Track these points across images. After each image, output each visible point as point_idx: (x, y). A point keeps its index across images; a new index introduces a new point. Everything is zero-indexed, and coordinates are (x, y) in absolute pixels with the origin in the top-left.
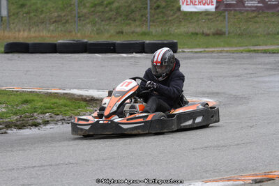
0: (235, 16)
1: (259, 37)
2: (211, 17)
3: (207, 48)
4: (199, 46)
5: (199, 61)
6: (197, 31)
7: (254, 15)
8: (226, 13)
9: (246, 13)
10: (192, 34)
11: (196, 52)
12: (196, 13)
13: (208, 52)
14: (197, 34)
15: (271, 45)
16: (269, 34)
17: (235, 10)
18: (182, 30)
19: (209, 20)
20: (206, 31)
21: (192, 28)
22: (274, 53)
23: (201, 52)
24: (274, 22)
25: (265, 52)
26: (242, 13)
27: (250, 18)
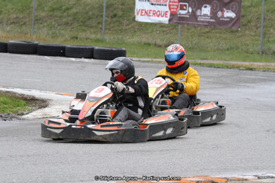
0: (188, 29)
1: (209, 51)
2: (164, 29)
3: (156, 58)
4: (148, 56)
5: (145, 70)
6: (150, 41)
7: (207, 30)
8: (180, 26)
9: (199, 28)
10: (145, 44)
11: (144, 62)
12: (151, 24)
13: (155, 62)
14: (149, 44)
15: (219, 59)
16: (218, 49)
17: (188, 24)
18: (136, 39)
19: (163, 31)
20: (159, 42)
21: (145, 38)
22: (219, 67)
23: (148, 62)
24: (225, 39)
25: (210, 66)
26: (195, 27)
27: (203, 33)
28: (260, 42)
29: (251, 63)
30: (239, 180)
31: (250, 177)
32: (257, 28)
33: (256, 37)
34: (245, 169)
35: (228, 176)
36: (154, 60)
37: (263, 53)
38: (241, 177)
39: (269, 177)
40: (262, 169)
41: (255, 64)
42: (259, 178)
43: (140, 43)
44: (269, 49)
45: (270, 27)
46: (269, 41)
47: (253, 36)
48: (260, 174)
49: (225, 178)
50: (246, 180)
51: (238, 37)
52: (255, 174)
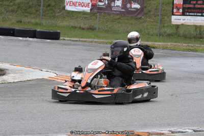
0: (104, 16)
1: (120, 33)
2: (86, 16)
3: (81, 38)
4: (75, 36)
5: (75, 47)
6: (76, 25)
7: (118, 17)
8: (98, 14)
10: (73, 27)
11: (74, 41)
12: (76, 12)
13: (82, 41)
14: (75, 27)
18: (65, 23)
19: (85, 18)
21: (72, 23)
23: (76, 41)
24: (132, 24)
26: (109, 15)
27: (115, 19)
28: (158, 27)
29: (153, 43)
30: (158, 134)
31: (166, 132)
32: (155, 17)
33: (154, 23)
34: (161, 125)
35: (150, 131)
36: (81, 39)
37: (160, 35)
38: (159, 132)
39: (179, 132)
40: (173, 125)
41: (156, 43)
42: (172, 132)
43: (69, 26)
44: (165, 32)
45: (165, 16)
46: (164, 26)
47: (152, 22)
48: (172, 129)
49: (148, 133)
50: (163, 134)
51: (141, 23)
52: (168, 129)
